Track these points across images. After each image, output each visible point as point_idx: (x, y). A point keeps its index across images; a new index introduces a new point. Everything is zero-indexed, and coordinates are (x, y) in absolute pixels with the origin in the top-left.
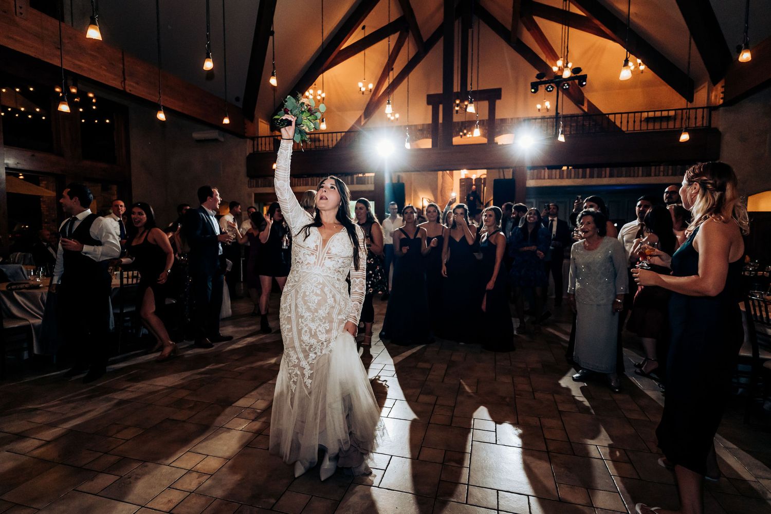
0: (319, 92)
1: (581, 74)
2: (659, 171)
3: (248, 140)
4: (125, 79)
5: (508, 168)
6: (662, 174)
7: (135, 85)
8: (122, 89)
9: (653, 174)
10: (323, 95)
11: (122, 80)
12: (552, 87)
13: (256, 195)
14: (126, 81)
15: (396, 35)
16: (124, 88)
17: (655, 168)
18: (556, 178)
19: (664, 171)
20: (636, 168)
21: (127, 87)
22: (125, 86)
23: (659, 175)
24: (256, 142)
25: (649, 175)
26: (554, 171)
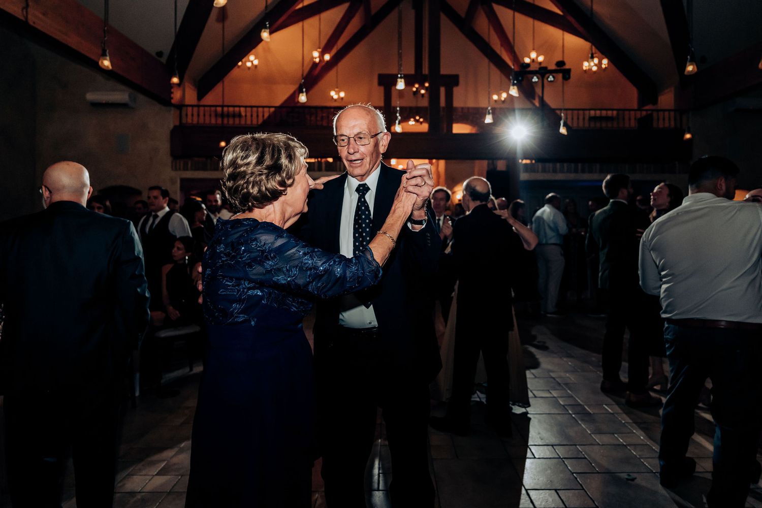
0: (252, 58)
1: (565, 67)
3: (172, 108)
4: (27, 6)
5: (501, 159)
7: (41, 16)
8: (22, 18)
10: (256, 62)
11: (24, 5)
12: (538, 78)
13: (182, 180)
14: (29, 10)
16: (26, 18)
18: (549, 172)
21: (29, 17)
22: (27, 16)
24: (184, 113)
26: (547, 165)
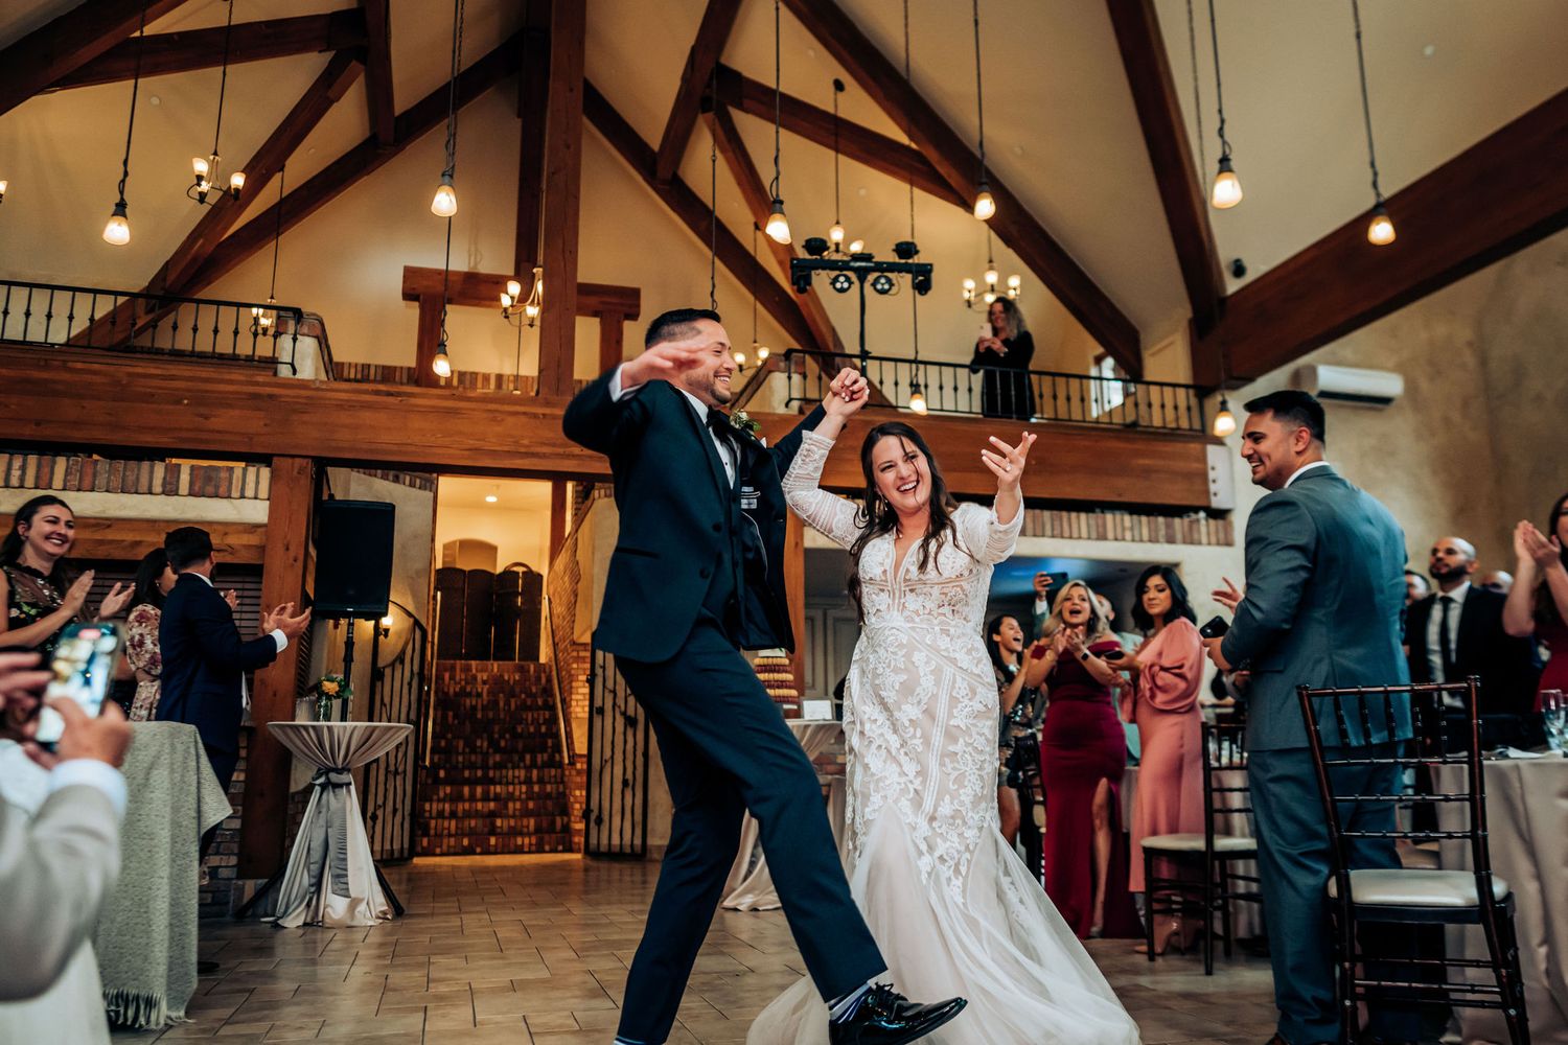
1: (916, 260)
2: (1124, 529)
6: (1128, 535)
9: (1110, 535)
12: (848, 279)
15: (328, 56)
17: (1114, 519)
19: (1132, 529)
20: (1074, 515)
23: (1124, 539)
25: (1102, 537)
